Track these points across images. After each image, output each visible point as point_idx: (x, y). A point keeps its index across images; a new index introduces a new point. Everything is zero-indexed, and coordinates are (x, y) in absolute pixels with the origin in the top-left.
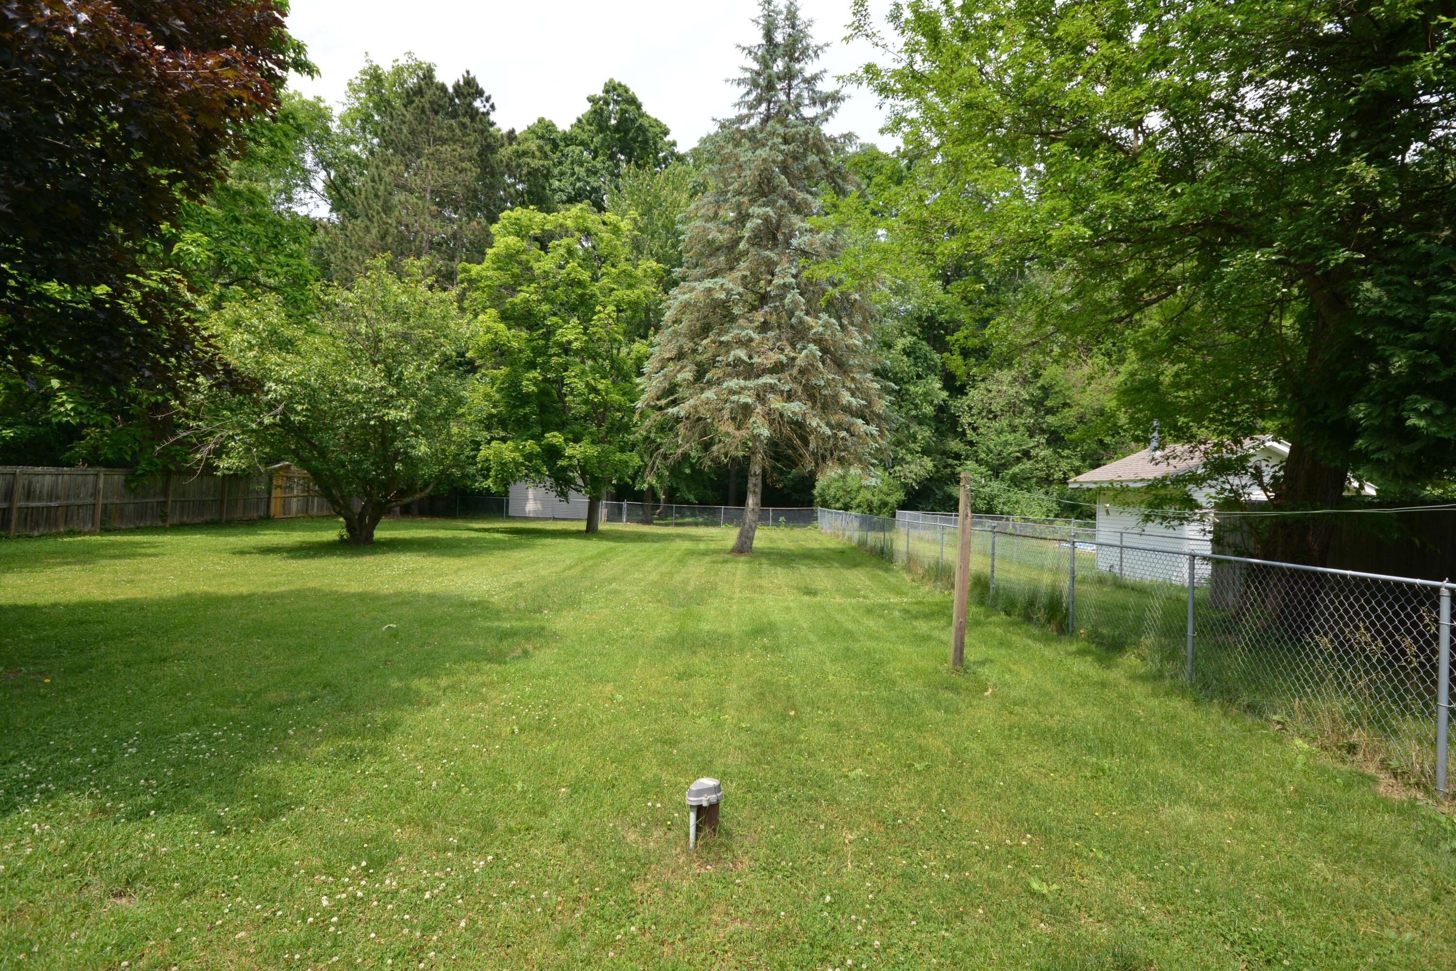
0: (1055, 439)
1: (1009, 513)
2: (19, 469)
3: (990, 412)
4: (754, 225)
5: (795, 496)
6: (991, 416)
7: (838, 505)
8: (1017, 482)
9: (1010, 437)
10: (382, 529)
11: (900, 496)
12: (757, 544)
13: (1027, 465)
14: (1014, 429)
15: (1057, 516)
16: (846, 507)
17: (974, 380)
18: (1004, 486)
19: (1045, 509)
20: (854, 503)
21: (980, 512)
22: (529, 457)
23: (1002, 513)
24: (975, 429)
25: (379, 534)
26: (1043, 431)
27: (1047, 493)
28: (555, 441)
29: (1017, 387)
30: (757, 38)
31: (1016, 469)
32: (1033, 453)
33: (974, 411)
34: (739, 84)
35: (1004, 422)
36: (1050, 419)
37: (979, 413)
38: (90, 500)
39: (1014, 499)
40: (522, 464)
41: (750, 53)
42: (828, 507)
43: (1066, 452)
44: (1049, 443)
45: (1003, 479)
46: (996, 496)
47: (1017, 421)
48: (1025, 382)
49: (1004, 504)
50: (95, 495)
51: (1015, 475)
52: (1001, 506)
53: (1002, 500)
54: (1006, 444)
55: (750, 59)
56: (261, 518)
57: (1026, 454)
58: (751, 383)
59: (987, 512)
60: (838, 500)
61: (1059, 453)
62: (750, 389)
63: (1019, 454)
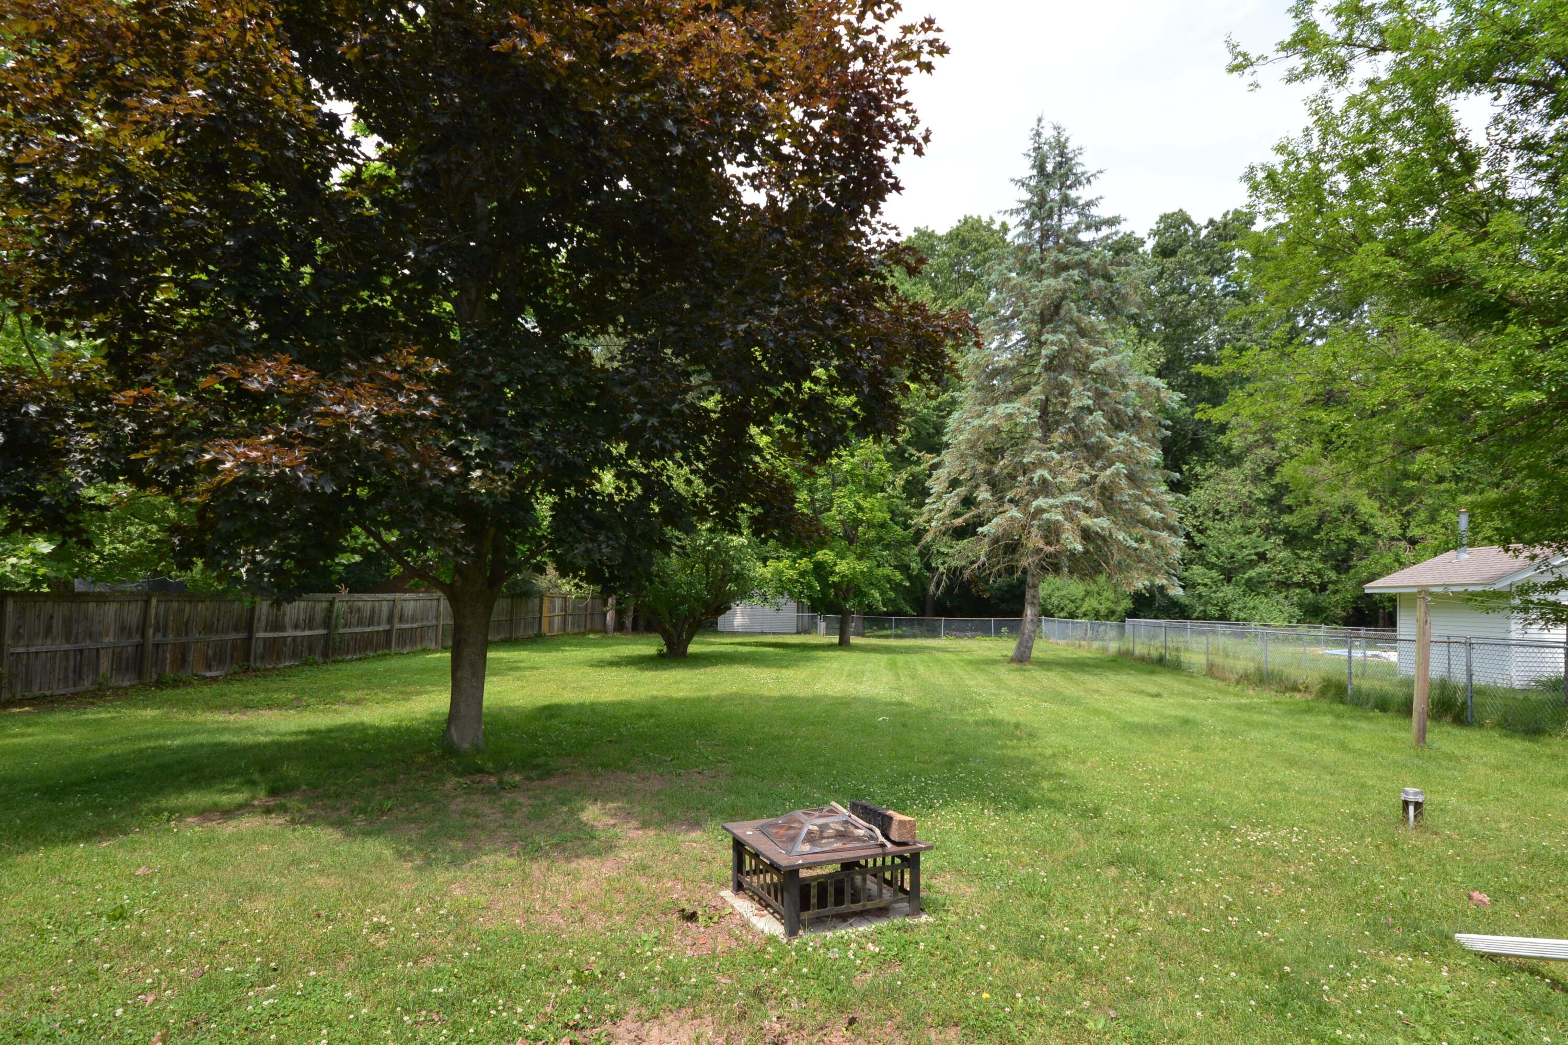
0: (1292, 539)
1: (1245, 620)
2: (397, 596)
3: (1217, 512)
4: (1049, 352)
5: (1004, 606)
6: (1218, 517)
7: (1062, 614)
8: (1252, 586)
9: (1245, 540)
10: (696, 643)
11: (1126, 604)
12: (1035, 653)
13: (1264, 568)
14: (1248, 532)
15: (1299, 621)
16: (1072, 616)
17: (1197, 480)
18: (1239, 591)
19: (1286, 615)
20: (1080, 612)
21: (1212, 618)
22: (803, 574)
23: (1237, 620)
24: (1201, 532)
25: (692, 648)
26: (1278, 532)
27: (1286, 597)
28: (826, 558)
29: (1250, 487)
30: (1026, 170)
31: (1251, 573)
32: (1269, 555)
33: (1200, 512)
34: (1011, 214)
35: (1237, 523)
36: (1286, 518)
37: (1204, 515)
38: (434, 622)
39: (1251, 604)
40: (797, 581)
41: (1023, 185)
42: (1052, 615)
43: (1306, 554)
44: (1286, 543)
45: (1237, 584)
46: (1230, 601)
47: (1250, 522)
48: (1256, 479)
49: (1239, 610)
50: (437, 617)
51: (1250, 580)
52: (1236, 612)
53: (1236, 606)
54: (1241, 547)
55: (1023, 190)
56: (536, 636)
57: (1262, 557)
58: (1057, 502)
59: (1220, 619)
60: (1062, 609)
61: (1296, 554)
62: (1057, 507)
63: (1254, 557)
